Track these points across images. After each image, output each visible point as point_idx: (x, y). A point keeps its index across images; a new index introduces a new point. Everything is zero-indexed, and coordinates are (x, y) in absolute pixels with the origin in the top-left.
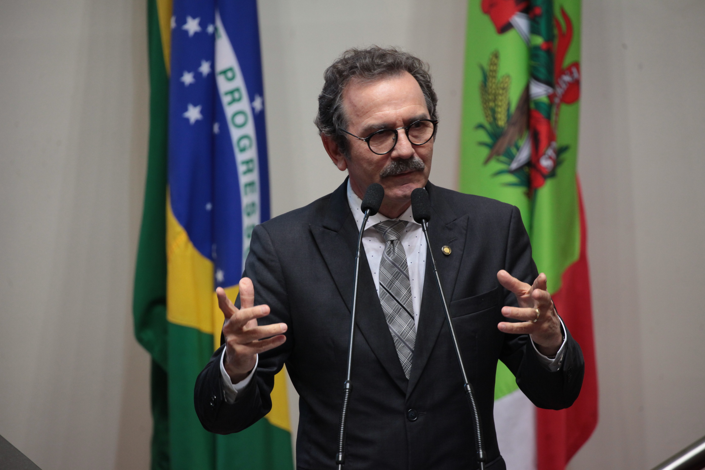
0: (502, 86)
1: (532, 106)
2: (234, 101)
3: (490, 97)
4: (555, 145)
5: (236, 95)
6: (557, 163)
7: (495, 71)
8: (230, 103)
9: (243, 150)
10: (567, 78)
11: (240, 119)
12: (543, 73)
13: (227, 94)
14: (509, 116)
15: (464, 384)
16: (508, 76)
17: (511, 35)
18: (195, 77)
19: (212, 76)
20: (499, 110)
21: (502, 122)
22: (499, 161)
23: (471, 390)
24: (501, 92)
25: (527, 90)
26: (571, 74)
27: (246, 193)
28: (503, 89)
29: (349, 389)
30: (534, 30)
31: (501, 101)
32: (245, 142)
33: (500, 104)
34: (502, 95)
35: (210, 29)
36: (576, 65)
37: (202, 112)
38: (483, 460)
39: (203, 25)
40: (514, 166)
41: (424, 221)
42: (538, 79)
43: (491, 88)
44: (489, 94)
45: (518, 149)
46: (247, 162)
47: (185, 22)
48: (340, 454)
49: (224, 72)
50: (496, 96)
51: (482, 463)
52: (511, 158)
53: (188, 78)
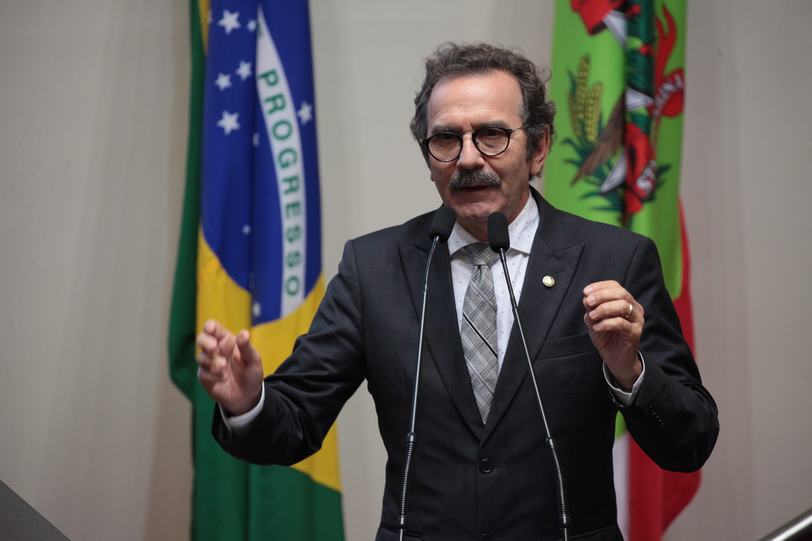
0: (593, 95)
1: (629, 119)
2: (276, 109)
3: (579, 108)
4: (654, 163)
5: (279, 102)
6: (656, 185)
7: (585, 78)
8: (272, 111)
9: (285, 166)
10: (669, 87)
11: (282, 130)
12: (641, 81)
13: (268, 100)
14: (600, 130)
15: (546, 438)
16: (600, 84)
17: (604, 37)
18: (231, 80)
19: (252, 80)
20: (590, 122)
21: (592, 138)
22: (588, 181)
23: (554, 445)
24: (591, 102)
25: (623, 99)
26: (674, 82)
27: (288, 216)
28: (595, 98)
29: (413, 442)
30: (632, 31)
31: (592, 112)
32: (288, 157)
33: (590, 115)
34: (592, 105)
35: (252, 26)
36: (680, 72)
37: (239, 121)
38: (567, 526)
39: (243, 20)
40: (606, 187)
41: (502, 249)
42: (635, 88)
43: (581, 97)
44: (578, 105)
45: (611, 168)
46: (290, 180)
47: (221, 17)
48: (402, 517)
49: (265, 76)
50: (585, 106)
51: (565, 530)
52: (602, 178)
53: (223, 82)
